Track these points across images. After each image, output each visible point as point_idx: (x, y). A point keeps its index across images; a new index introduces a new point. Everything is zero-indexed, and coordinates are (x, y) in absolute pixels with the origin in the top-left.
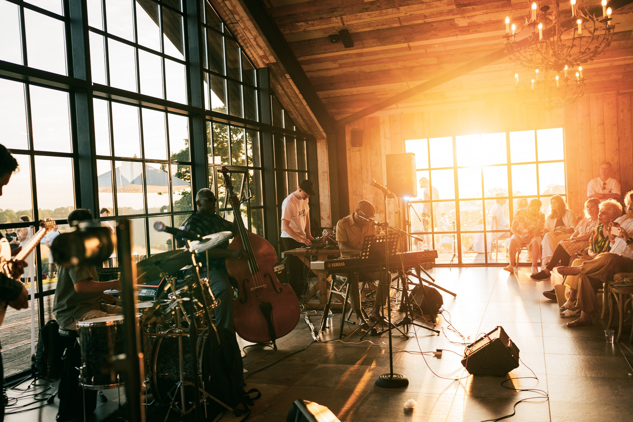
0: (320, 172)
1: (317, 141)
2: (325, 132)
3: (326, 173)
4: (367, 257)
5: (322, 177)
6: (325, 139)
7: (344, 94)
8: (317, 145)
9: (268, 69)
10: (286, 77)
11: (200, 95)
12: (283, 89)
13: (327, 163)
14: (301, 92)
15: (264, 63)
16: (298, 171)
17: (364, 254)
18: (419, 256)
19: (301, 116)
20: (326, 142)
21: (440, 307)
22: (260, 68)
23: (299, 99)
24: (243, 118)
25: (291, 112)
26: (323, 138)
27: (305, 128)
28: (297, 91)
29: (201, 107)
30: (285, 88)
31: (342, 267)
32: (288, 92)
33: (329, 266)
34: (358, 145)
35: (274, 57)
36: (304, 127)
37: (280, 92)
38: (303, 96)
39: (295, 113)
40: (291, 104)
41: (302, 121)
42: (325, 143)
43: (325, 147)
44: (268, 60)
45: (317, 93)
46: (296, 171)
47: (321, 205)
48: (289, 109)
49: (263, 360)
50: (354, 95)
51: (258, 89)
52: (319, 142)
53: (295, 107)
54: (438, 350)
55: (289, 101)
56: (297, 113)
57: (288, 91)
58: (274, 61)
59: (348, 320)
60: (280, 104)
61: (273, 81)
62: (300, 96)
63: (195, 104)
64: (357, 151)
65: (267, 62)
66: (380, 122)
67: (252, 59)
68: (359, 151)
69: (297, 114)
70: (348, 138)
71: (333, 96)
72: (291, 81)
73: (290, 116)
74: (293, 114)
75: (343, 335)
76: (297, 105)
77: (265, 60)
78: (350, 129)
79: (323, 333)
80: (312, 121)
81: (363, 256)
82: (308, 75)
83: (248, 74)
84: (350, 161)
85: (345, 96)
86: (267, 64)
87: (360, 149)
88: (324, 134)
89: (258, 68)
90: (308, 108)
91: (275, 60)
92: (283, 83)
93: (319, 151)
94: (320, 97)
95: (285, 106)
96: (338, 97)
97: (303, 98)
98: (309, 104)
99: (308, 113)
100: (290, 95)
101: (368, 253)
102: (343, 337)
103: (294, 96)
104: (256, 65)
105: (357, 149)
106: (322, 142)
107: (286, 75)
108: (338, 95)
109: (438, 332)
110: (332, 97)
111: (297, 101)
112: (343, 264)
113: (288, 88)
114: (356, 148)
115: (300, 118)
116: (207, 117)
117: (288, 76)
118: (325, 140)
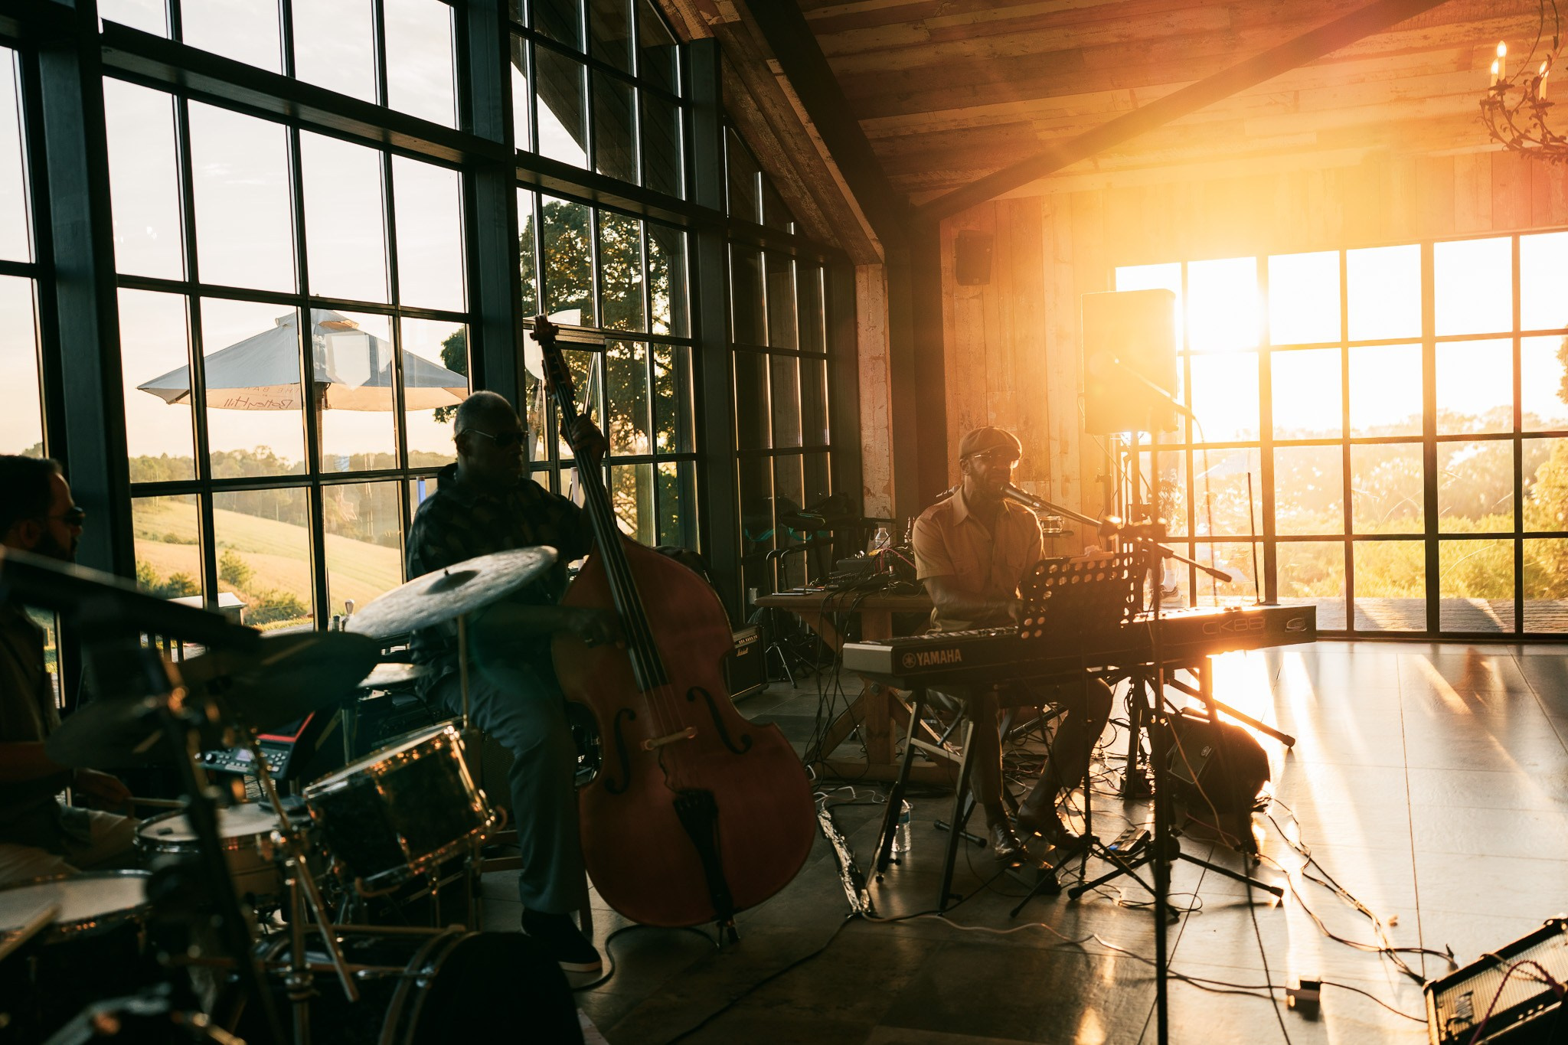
0: (864, 357)
1: (858, 267)
2: (881, 239)
3: (881, 362)
4: (1038, 634)
5: (871, 373)
6: (881, 262)
7: (941, 128)
8: (858, 280)
9: (717, 42)
10: (769, 69)
11: (499, 103)
12: (761, 108)
13: (884, 333)
14: (814, 118)
15: (703, 23)
16: (800, 354)
17: (1027, 622)
18: (1208, 628)
19: (813, 192)
20: (882, 270)
21: (1258, 788)
22: (692, 41)
23: (808, 139)
24: (640, 185)
25: (782, 180)
26: (873, 259)
27: (824, 229)
28: (802, 115)
29: (501, 141)
30: (768, 105)
32: (776, 118)
34: (975, 281)
35: (735, 5)
36: (820, 226)
37: (750, 117)
38: (819, 130)
39: (796, 181)
40: (784, 156)
41: (814, 206)
42: (880, 274)
43: (880, 287)
44: (715, 12)
45: (861, 123)
46: (795, 354)
47: (865, 454)
48: (779, 170)
50: (968, 129)
51: (685, 102)
52: (862, 271)
53: (795, 163)
54: (1305, 985)
55: (778, 146)
56: (801, 184)
57: (775, 113)
58: (735, 17)
60: (752, 154)
61: (730, 81)
62: (812, 130)
63: (482, 128)
64: (973, 297)
65: (714, 21)
66: (1044, 214)
67: (669, 11)
68: (980, 296)
69: (799, 186)
70: (947, 261)
71: (908, 133)
72: (783, 82)
73: (781, 192)
74: (787, 187)
75: (955, 892)
76: (802, 159)
77: (706, 16)
78: (955, 233)
79: (879, 880)
80: (845, 206)
81: (1023, 628)
82: (836, 66)
83: (655, 59)
84: (953, 328)
85: (942, 133)
86: (712, 28)
87: (982, 293)
88: (878, 248)
89: (685, 39)
90: (832, 167)
91: (737, 15)
92: (760, 90)
93: (862, 296)
94: (870, 135)
95: (765, 161)
96: (923, 135)
97: (818, 135)
98: (835, 156)
99: (833, 183)
100: (781, 126)
101: (1041, 620)
102: (952, 902)
103: (793, 130)
104: (679, 30)
105: (971, 291)
106: (871, 271)
107: (769, 62)
108: (924, 130)
109: (1278, 892)
110: (903, 137)
111: (800, 144)
112: (956, 656)
113: (775, 106)
114: (971, 287)
115: (808, 198)
116: (522, 174)
117: (775, 66)
118: (881, 267)
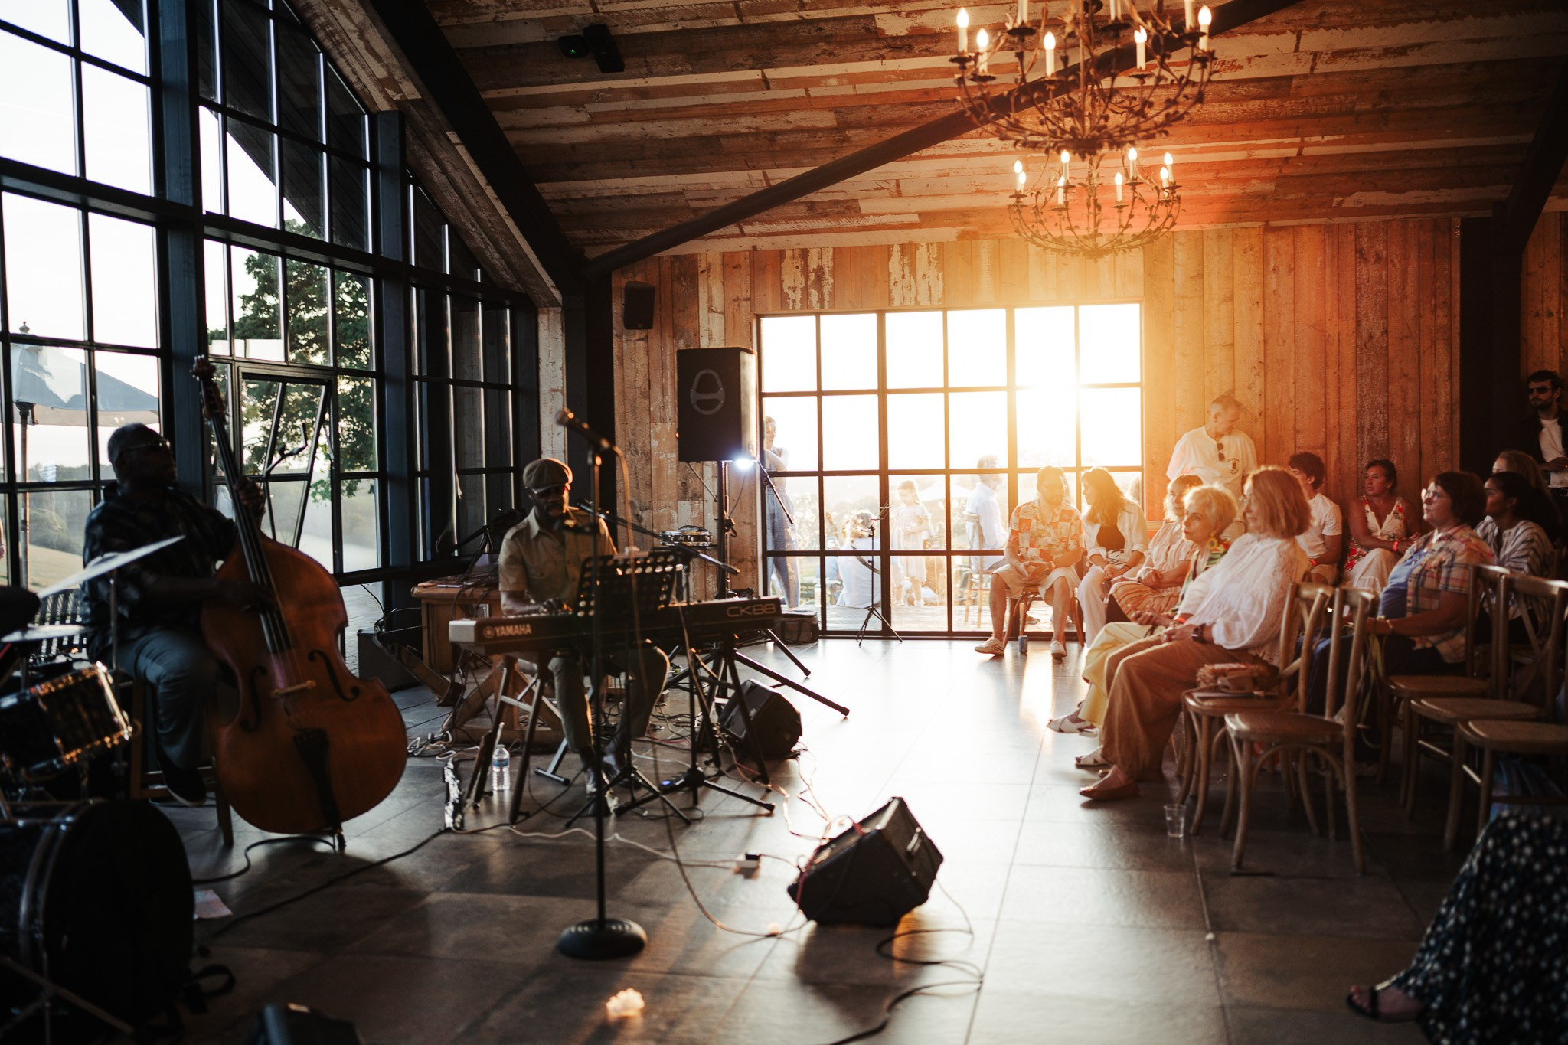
0: (544, 388)
1: (539, 310)
2: (558, 287)
3: (559, 394)
5: (550, 404)
6: (558, 306)
7: (607, 193)
8: (540, 321)
9: (402, 111)
10: (448, 139)
11: (189, 171)
12: (444, 171)
13: (561, 368)
14: (490, 182)
15: (388, 98)
16: (485, 385)
18: (732, 612)
19: (496, 244)
20: (561, 312)
21: (795, 741)
22: (380, 112)
23: (487, 199)
24: (327, 240)
25: (467, 231)
26: (553, 303)
27: (508, 277)
28: (481, 180)
29: (191, 204)
30: (450, 168)
31: (523, 636)
32: (458, 180)
33: (489, 632)
34: (640, 325)
35: (416, 86)
36: (504, 273)
37: (436, 179)
38: (496, 192)
39: (479, 234)
40: (467, 212)
41: (497, 255)
42: (559, 316)
43: (559, 327)
44: (399, 90)
45: (537, 186)
46: (479, 385)
48: (463, 223)
49: (286, 882)
50: (631, 196)
51: (374, 165)
52: (544, 313)
53: (478, 219)
54: (749, 857)
55: (462, 204)
56: (484, 236)
57: (457, 176)
58: (416, 95)
59: (554, 773)
60: (439, 210)
61: (415, 147)
62: (490, 192)
63: (174, 194)
64: (639, 340)
65: (398, 97)
66: (700, 270)
67: (358, 87)
68: (645, 339)
69: (483, 239)
70: (617, 308)
71: (579, 196)
72: (462, 150)
73: (467, 242)
74: (472, 238)
75: (522, 813)
76: (483, 215)
77: (390, 92)
78: (624, 282)
79: (476, 807)
80: (524, 255)
81: (579, 609)
82: (512, 138)
83: (345, 127)
84: (622, 364)
85: (608, 197)
86: (397, 102)
87: (647, 336)
88: (557, 293)
89: (373, 110)
90: (510, 223)
91: (417, 93)
92: (442, 156)
93: (543, 335)
94: (546, 197)
95: (451, 215)
96: (592, 199)
97: (496, 196)
98: (512, 215)
99: (513, 237)
100: (463, 187)
102: (521, 818)
103: (474, 191)
104: (367, 102)
105: (638, 334)
106: (551, 314)
107: (448, 133)
108: (592, 194)
109: (771, 807)
110: (575, 200)
111: (481, 204)
112: (527, 629)
113: (456, 170)
114: (638, 331)
115: (491, 248)
116: (210, 229)
117: (454, 138)
118: (560, 309)
